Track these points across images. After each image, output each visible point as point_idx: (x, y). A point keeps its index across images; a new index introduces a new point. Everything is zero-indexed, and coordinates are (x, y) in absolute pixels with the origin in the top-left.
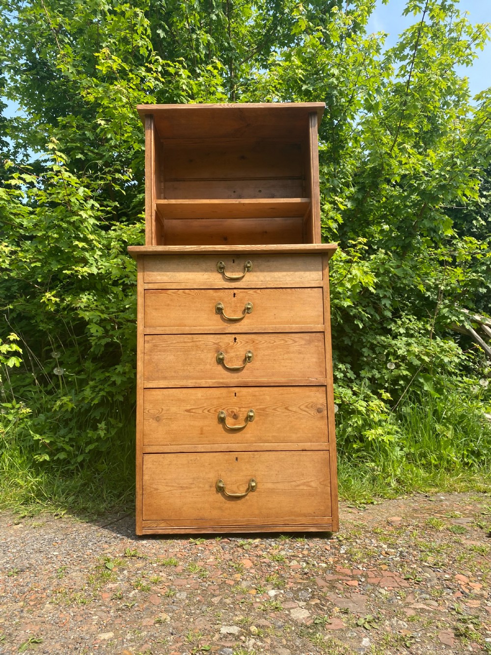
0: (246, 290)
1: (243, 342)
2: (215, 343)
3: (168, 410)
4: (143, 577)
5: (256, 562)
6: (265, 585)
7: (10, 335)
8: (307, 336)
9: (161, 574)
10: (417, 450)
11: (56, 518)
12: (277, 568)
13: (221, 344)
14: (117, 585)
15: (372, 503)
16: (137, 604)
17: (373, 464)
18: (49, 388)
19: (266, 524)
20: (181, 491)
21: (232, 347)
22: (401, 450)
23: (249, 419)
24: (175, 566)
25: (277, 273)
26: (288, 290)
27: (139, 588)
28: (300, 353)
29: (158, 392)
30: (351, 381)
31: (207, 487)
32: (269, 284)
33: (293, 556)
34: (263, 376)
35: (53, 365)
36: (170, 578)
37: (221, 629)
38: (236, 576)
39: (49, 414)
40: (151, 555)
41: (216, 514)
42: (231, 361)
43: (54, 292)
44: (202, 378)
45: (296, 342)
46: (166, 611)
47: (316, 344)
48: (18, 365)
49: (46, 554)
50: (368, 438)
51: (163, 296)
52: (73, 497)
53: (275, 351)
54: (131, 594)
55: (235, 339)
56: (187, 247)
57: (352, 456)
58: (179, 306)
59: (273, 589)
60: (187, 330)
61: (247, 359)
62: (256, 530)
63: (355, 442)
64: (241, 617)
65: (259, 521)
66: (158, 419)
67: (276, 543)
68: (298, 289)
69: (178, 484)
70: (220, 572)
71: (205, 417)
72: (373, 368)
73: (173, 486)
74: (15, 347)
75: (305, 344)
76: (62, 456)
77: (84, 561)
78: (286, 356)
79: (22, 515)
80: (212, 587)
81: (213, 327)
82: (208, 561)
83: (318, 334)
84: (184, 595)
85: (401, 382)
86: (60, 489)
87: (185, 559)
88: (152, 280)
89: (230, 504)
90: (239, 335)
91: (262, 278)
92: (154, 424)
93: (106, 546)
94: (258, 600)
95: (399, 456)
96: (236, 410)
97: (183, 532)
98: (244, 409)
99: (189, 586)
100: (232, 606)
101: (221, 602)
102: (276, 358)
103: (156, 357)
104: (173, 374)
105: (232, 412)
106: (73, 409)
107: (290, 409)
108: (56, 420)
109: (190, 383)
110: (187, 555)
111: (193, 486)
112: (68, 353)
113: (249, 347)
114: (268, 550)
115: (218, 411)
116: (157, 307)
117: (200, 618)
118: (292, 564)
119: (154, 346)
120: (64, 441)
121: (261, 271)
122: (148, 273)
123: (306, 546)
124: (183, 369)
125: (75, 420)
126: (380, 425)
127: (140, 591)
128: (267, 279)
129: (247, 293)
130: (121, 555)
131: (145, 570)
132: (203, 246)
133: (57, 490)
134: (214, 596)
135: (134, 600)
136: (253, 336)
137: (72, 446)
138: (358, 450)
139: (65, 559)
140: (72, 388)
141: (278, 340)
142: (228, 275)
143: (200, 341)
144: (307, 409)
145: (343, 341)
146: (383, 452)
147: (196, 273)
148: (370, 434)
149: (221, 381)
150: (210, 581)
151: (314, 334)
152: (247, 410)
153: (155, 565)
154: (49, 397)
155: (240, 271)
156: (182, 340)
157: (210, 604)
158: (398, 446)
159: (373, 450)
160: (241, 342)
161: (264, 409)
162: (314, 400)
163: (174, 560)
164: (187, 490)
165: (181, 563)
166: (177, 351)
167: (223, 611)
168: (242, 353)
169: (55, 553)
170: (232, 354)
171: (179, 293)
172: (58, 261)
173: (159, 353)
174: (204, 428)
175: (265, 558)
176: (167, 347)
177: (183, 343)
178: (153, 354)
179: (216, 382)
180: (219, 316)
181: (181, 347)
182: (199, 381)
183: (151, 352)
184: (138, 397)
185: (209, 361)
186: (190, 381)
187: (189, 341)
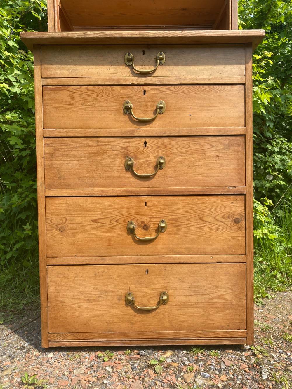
0: (158, 87)
1: (155, 147)
2: (123, 148)
3: (72, 220)
8: (226, 140)
13: (129, 149)
15: (267, 297)
19: (178, 336)
20: (88, 304)
21: (142, 153)
23: (160, 229)
25: (194, 67)
26: (206, 87)
28: (218, 159)
29: (61, 200)
31: (116, 300)
32: (184, 80)
34: (176, 184)
41: (125, 327)
42: (140, 167)
44: (110, 186)
45: (212, 146)
47: (236, 148)
51: (63, 93)
53: (190, 157)
55: (145, 143)
56: (89, 32)
58: (82, 105)
60: (91, 132)
61: (159, 166)
62: (167, 342)
65: (170, 333)
66: (62, 230)
68: (217, 86)
69: (85, 297)
71: (113, 228)
73: (79, 299)
75: (224, 149)
78: (201, 162)
81: (120, 130)
83: (238, 138)
88: (51, 74)
89: (139, 317)
90: (149, 139)
91: (176, 73)
92: (57, 234)
96: (146, 220)
97: (90, 344)
98: (155, 220)
102: (190, 164)
103: (58, 163)
104: (77, 181)
105: (142, 222)
107: (205, 219)
109: (96, 191)
111: (100, 299)
113: (162, 153)
115: (127, 221)
116: (57, 106)
119: (55, 150)
121: (176, 64)
122: (46, 66)
124: (88, 176)
128: (182, 74)
129: (158, 89)
132: (107, 32)
136: (165, 140)
141: (193, 144)
142: (138, 68)
143: (106, 145)
144: (224, 220)
147: (101, 66)
149: (130, 189)
151: (234, 138)
152: (158, 220)
155: (151, 65)
156: (86, 143)
160: (152, 147)
161: (176, 220)
162: (231, 210)
164: (94, 303)
166: (81, 157)
168: (153, 159)
170: (142, 160)
171: (81, 89)
173: (60, 158)
174: (112, 239)
176: (69, 151)
177: (88, 148)
178: (54, 159)
179: (123, 191)
180: (127, 116)
181: (85, 152)
182: (106, 189)
183: (52, 156)
184: (39, 205)
185: (116, 167)
186: (96, 189)
187: (94, 145)
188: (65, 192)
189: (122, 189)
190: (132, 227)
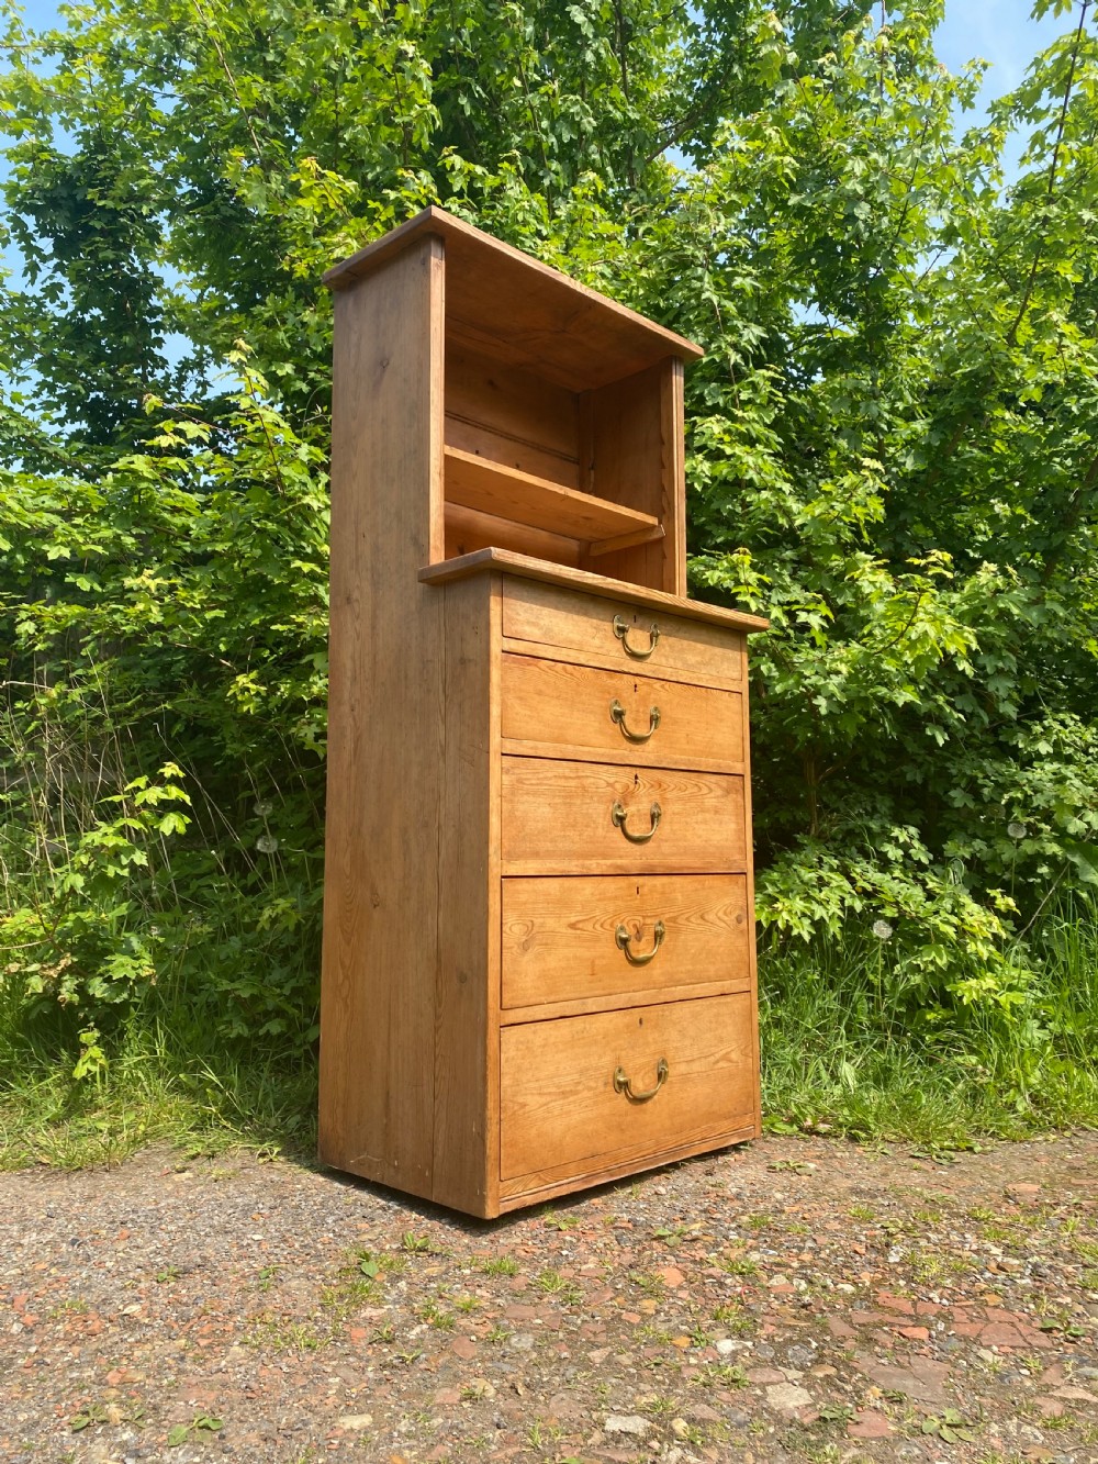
1: (649, 786)
2: (608, 784)
3: (542, 925)
4: (441, 1297)
5: (691, 1274)
6: (709, 1328)
7: (164, 766)
9: (478, 1292)
10: (1080, 1028)
11: (261, 1160)
12: (739, 1289)
13: (616, 785)
14: (383, 1311)
15: (970, 1149)
16: (424, 1356)
17: (974, 1059)
18: (251, 880)
20: (561, 1102)
21: (633, 794)
22: (1043, 1026)
24: (511, 1275)
27: (431, 1321)
29: (524, 883)
30: (921, 867)
31: (600, 1086)
33: (778, 1265)
35: (258, 830)
36: (498, 1301)
37: (608, 1421)
38: (646, 1303)
39: (250, 937)
40: (460, 1249)
42: (631, 820)
43: (254, 675)
44: (593, 856)
45: (710, 790)
46: (488, 1375)
48: (182, 829)
49: (238, 1237)
50: (961, 998)
51: (531, 671)
52: (298, 1117)
54: (414, 1332)
55: (636, 778)
57: (923, 1039)
58: (557, 698)
59: (727, 1337)
60: (570, 750)
61: (656, 820)
63: (931, 1007)
64: (654, 1398)
67: (739, 1234)
70: (610, 1294)
71: (598, 939)
72: (975, 836)
73: (550, 1093)
74: (175, 793)
75: (722, 796)
76: (275, 1027)
77: (316, 1256)
78: (700, 817)
79: (193, 1152)
80: (592, 1327)
81: (607, 751)
82: (584, 1267)
84: (525, 1342)
85: (1044, 870)
86: (270, 1101)
87: (533, 1262)
90: (641, 771)
93: (363, 1225)
94: (693, 1361)
95: (1037, 1042)
96: (639, 920)
98: (650, 921)
99: (539, 1321)
100: (633, 1371)
101: (608, 1361)
103: (521, 806)
104: (549, 846)
106: (298, 925)
108: (263, 950)
109: (573, 867)
110: (538, 1252)
111: (579, 1088)
112: (288, 805)
113: (655, 796)
114: (721, 1249)
115: (617, 924)
116: (522, 694)
117: (564, 1395)
118: (773, 1282)
119: (518, 781)
120: (280, 995)
123: (810, 1244)
124: (563, 836)
125: (303, 949)
126: (992, 970)
127: (432, 1328)
130: (394, 1247)
131: (446, 1280)
133: (264, 1101)
134: (596, 1346)
135: (418, 1347)
137: (297, 1006)
138: (937, 1028)
139: (277, 1251)
140: (298, 880)
143: (587, 777)
145: (903, 774)
146: (997, 1030)
148: (968, 990)
149: (619, 862)
150: (586, 1313)
152: (654, 921)
153: (467, 1272)
154: (250, 899)
156: (560, 771)
157: (586, 1364)
158: (1035, 1017)
159: (974, 1027)
160: (644, 785)
163: (509, 1263)
165: (523, 1270)
166: (554, 797)
167: (614, 1381)
168: (646, 807)
169: (256, 1237)
170: (634, 808)
171: (556, 669)
172: (262, 607)
173: (526, 797)
174: (597, 962)
175: (713, 1266)
176: (538, 784)
177: (563, 780)
178: (516, 799)
179: (611, 865)
180: (617, 726)
181: (560, 788)
182: (587, 862)
183: (513, 794)
184: (491, 895)
185: (601, 820)
186: (574, 863)
187: (572, 775)
188: (532, 867)
189: (609, 862)
190: (624, 936)
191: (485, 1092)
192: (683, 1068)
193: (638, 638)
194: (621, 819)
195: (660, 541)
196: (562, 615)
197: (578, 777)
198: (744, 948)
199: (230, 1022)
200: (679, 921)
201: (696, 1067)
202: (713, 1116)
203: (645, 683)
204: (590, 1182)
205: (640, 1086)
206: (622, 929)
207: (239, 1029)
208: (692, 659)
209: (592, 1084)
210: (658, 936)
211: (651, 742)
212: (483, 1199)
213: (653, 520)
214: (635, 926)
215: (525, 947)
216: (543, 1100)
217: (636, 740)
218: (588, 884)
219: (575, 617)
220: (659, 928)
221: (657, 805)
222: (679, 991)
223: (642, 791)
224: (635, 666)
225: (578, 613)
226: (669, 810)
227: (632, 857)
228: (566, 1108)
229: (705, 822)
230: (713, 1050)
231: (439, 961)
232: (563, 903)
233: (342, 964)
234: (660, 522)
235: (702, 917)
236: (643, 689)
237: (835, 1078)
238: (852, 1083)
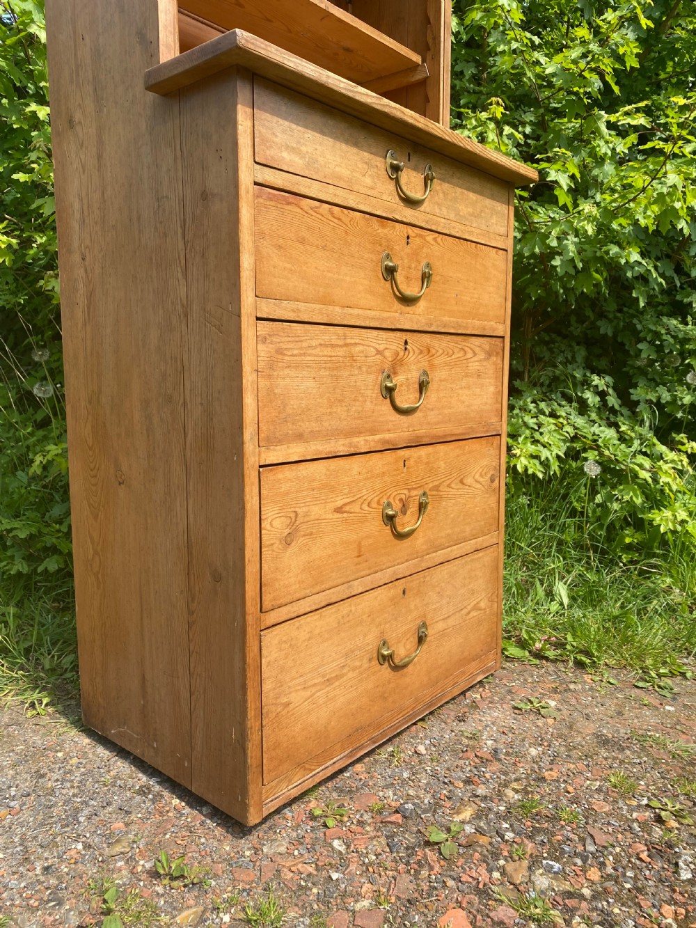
1: (417, 352)
2: (378, 352)
3: (306, 514)
13: (386, 353)
17: (669, 581)
20: (327, 689)
21: (401, 362)
23: (423, 509)
28: (479, 376)
29: (287, 472)
31: (366, 663)
34: (439, 423)
40: (220, 866)
42: (400, 391)
44: (360, 433)
50: (658, 526)
51: (292, 212)
53: (453, 372)
55: (406, 344)
58: (323, 248)
60: (337, 314)
61: (424, 389)
69: (323, 676)
71: (365, 519)
73: (315, 684)
78: (464, 382)
81: (378, 313)
87: (300, 894)
90: (411, 335)
92: (282, 552)
96: (404, 495)
98: (415, 492)
103: (281, 382)
104: (313, 426)
109: (341, 447)
110: (305, 871)
111: (345, 670)
113: (425, 363)
115: (382, 502)
116: (281, 242)
119: (276, 352)
124: (330, 414)
136: (429, 340)
143: (356, 344)
148: (663, 520)
149: (387, 436)
152: (419, 492)
153: (226, 918)
156: (327, 337)
160: (414, 352)
161: (437, 488)
163: (273, 899)
164: (336, 684)
166: (320, 369)
168: (415, 376)
170: (402, 377)
171: (321, 210)
173: (287, 371)
174: (364, 543)
176: (301, 355)
177: (330, 349)
178: (276, 373)
179: (379, 441)
180: (389, 284)
181: (326, 359)
182: (355, 440)
183: (271, 368)
184: (247, 489)
185: (369, 392)
186: (342, 442)
187: (341, 343)
188: (295, 451)
189: (377, 437)
190: (391, 513)
191: (245, 701)
192: (441, 626)
193: (412, 180)
194: (390, 390)
195: (423, 83)
196: (328, 141)
197: (346, 345)
198: (495, 506)
199: (12, 557)
200: (441, 488)
201: (451, 622)
202: (465, 661)
203: (417, 235)
204: (354, 755)
205: (401, 651)
206: (389, 505)
207: (20, 566)
208: (464, 209)
209: (358, 664)
210: (422, 507)
211: (422, 304)
212: (245, 807)
213: (416, 58)
214: (401, 500)
215: (288, 541)
216: (308, 693)
217: (407, 301)
218: (355, 464)
219: (344, 146)
220: (423, 499)
221: (425, 373)
222: (440, 555)
223: (411, 358)
224: (408, 214)
225: (347, 142)
226: (436, 377)
227: (401, 428)
228: (331, 695)
229: (469, 387)
230: (465, 603)
231: (190, 553)
232: (330, 488)
233: (91, 537)
234: (424, 61)
235: (461, 482)
236: (416, 242)
237: (550, 595)
238: (566, 601)
